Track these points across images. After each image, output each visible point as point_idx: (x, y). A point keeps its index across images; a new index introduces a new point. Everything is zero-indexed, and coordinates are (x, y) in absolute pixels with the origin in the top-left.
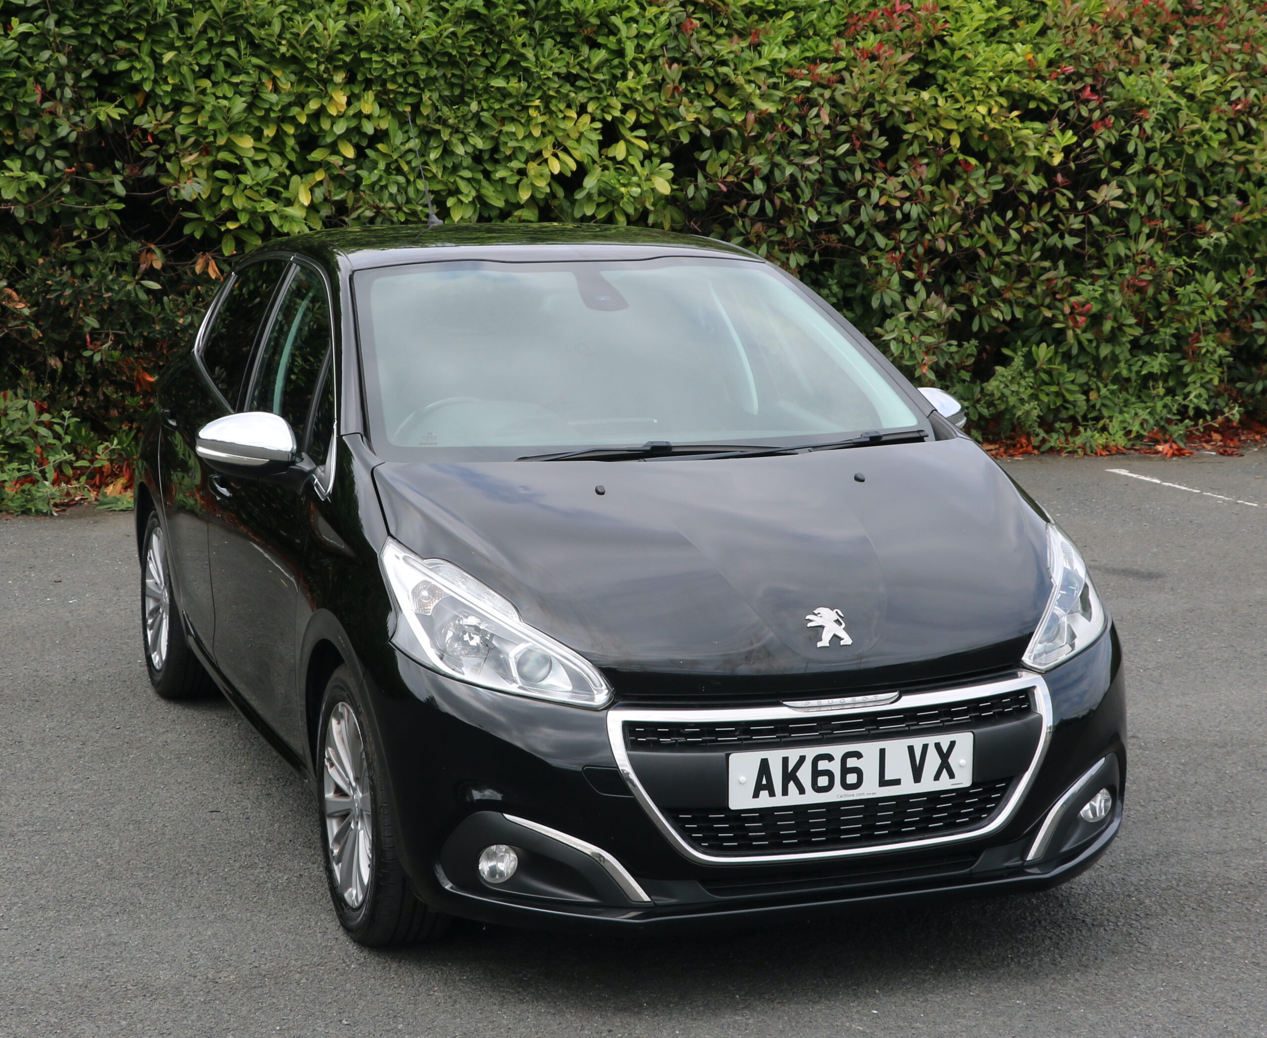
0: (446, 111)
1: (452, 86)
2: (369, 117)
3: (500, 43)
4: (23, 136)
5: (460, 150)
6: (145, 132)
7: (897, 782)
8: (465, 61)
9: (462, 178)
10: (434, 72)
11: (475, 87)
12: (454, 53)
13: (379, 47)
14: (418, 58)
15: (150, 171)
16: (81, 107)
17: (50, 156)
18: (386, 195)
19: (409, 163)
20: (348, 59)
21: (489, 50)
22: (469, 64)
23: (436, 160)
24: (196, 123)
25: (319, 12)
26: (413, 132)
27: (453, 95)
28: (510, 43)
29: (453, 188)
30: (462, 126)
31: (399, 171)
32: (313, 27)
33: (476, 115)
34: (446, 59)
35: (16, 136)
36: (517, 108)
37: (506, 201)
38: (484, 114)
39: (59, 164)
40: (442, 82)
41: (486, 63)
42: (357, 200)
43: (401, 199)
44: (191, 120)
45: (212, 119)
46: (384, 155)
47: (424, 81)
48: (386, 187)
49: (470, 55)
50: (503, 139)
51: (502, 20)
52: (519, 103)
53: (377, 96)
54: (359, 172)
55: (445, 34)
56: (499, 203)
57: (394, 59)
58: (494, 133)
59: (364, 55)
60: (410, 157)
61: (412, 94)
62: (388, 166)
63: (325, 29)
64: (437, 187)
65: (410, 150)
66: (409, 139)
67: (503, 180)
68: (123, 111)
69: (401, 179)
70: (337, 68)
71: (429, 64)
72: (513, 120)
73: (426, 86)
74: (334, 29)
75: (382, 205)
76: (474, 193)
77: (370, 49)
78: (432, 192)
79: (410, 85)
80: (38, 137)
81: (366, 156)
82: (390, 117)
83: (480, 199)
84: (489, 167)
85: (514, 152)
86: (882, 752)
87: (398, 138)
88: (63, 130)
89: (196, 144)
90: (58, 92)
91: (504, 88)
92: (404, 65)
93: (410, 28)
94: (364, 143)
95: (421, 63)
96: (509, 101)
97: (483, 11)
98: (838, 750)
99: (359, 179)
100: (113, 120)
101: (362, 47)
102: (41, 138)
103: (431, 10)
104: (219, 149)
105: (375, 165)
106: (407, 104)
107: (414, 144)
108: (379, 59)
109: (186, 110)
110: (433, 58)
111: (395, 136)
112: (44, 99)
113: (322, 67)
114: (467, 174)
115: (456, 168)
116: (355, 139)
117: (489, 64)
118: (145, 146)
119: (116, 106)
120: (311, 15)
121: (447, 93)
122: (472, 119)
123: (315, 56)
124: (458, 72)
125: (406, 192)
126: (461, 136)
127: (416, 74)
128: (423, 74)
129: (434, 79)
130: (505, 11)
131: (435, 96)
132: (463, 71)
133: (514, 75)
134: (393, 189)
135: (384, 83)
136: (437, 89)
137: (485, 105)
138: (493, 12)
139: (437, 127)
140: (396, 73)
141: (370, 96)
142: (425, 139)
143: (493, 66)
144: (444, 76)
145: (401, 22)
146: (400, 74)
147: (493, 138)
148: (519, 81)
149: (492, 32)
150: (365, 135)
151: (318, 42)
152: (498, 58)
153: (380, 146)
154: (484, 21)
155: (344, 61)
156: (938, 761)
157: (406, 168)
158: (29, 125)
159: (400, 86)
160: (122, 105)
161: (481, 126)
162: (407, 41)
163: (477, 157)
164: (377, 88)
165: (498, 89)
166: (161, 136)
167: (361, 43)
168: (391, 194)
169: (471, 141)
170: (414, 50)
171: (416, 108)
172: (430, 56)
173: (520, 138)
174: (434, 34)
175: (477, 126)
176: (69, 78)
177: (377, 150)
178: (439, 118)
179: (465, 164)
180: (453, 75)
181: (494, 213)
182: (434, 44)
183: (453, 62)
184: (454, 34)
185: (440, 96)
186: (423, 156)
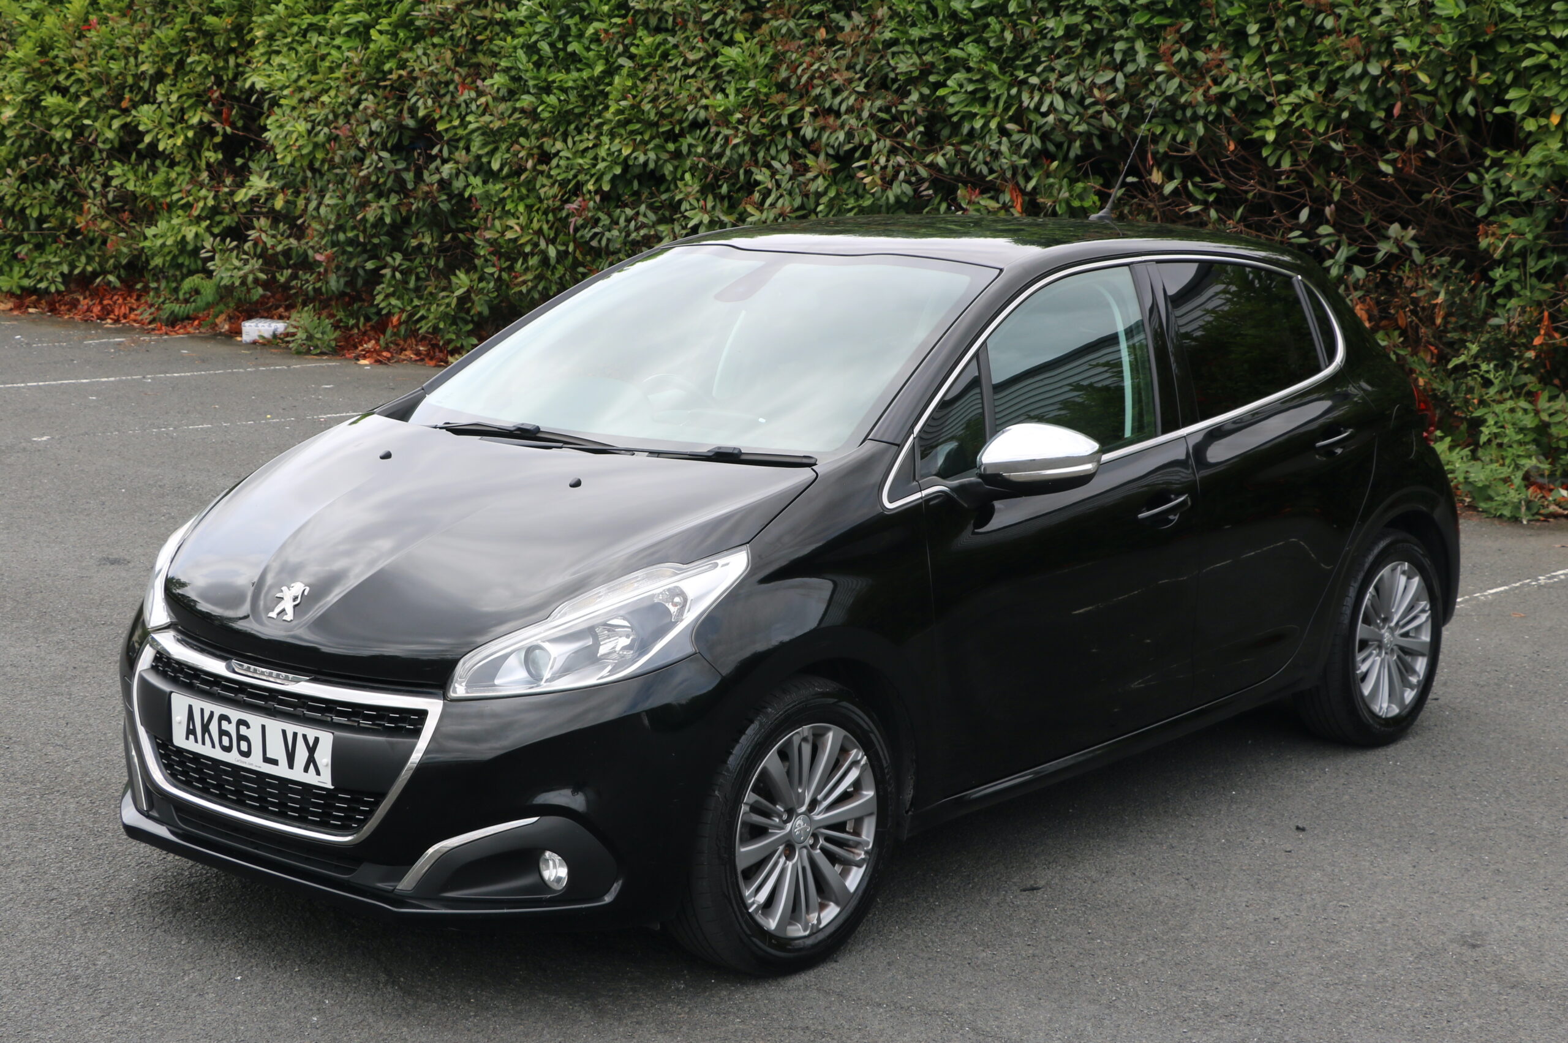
7: (275, 762)
86: (263, 727)
98: (235, 714)
156: (306, 754)
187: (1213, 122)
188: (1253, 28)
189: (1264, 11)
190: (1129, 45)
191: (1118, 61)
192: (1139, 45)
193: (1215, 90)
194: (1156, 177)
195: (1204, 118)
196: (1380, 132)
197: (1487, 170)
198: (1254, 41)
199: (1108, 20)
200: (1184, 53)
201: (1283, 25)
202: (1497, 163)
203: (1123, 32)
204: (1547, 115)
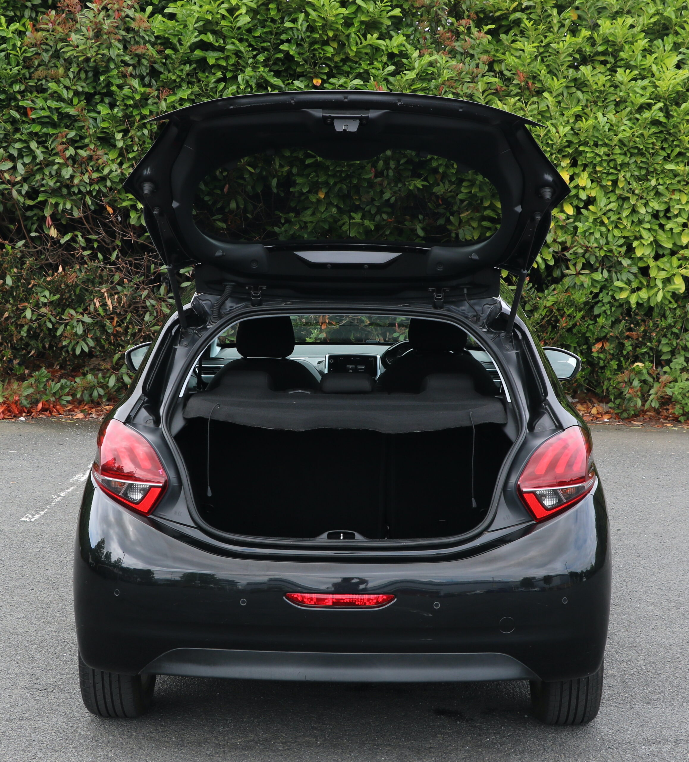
0: (634, 184)
1: (641, 168)
2: (584, 188)
3: (673, 141)
4: (364, 199)
5: (642, 210)
6: (437, 197)
8: (648, 152)
9: (644, 228)
10: (627, 160)
11: (655, 170)
12: (641, 147)
13: (592, 143)
14: (617, 150)
15: (441, 221)
16: (400, 181)
17: (379, 211)
18: (592, 239)
19: (609, 218)
20: (571, 151)
21: (665, 145)
22: (653, 154)
23: (627, 217)
24: (470, 192)
25: (554, 121)
26: (613, 198)
27: (641, 175)
28: (680, 141)
29: (637, 234)
30: (645, 195)
31: (602, 223)
32: (549, 131)
33: (655, 187)
34: (636, 151)
35: (360, 199)
36: (683, 183)
37: (674, 244)
38: (660, 187)
39: (385, 216)
40: (633, 166)
41: (664, 154)
42: (572, 243)
43: (603, 242)
44: (468, 191)
45: (481, 190)
46: (594, 213)
47: (621, 165)
48: (592, 234)
49: (653, 149)
50: (672, 204)
51: (675, 127)
52: (684, 181)
53: (590, 175)
54: (576, 223)
55: (636, 134)
56: (669, 245)
57: (602, 151)
58: (666, 200)
59: (581, 148)
60: (610, 214)
61: (612, 173)
62: (595, 220)
63: (557, 132)
64: (626, 234)
65: (610, 210)
66: (610, 203)
67: (671, 229)
68: (425, 183)
69: (603, 229)
70: (564, 156)
71: (625, 154)
72: (680, 191)
73: (621, 168)
74: (563, 132)
75: (589, 245)
76: (652, 239)
77: (586, 144)
78: (624, 237)
79: (612, 168)
80: (373, 200)
81: (581, 213)
82: (598, 188)
83: (656, 243)
84: (663, 221)
85: (680, 212)
87: (602, 202)
88: (387, 196)
89: (470, 204)
90: (385, 172)
91: (675, 170)
92: (608, 155)
93: (615, 131)
94: (581, 205)
95: (620, 154)
96: (678, 179)
97: (663, 120)
99: (576, 228)
100: (418, 189)
101: (581, 144)
102: (375, 200)
103: (630, 120)
104: (486, 208)
105: (587, 218)
106: (608, 180)
107: (613, 206)
108: (591, 151)
109: (465, 184)
110: (628, 150)
111: (601, 201)
112: (376, 176)
113: (554, 156)
114: (648, 226)
115: (640, 222)
116: (575, 202)
117: (666, 155)
118: (438, 206)
119: (422, 181)
120: (548, 123)
121: (636, 173)
122: (653, 189)
123: (548, 149)
124: (644, 160)
125: (607, 238)
126: (644, 201)
127: (614, 160)
128: (619, 161)
129: (628, 164)
130: (679, 120)
131: (628, 175)
132: (648, 159)
133: (682, 162)
134: (597, 235)
135: (595, 166)
136: (630, 170)
137: (661, 181)
138: (671, 120)
139: (628, 195)
140: (602, 160)
141: (585, 175)
142: (621, 202)
143: (669, 156)
144: (636, 161)
145: (606, 128)
146: (605, 160)
147: (666, 202)
148: (685, 166)
149: (670, 134)
150: (580, 200)
151: (552, 141)
152: (672, 151)
153: (590, 207)
154: (663, 126)
155: (569, 153)
157: (606, 221)
158: (368, 192)
159: (605, 169)
160: (425, 180)
161: (658, 194)
162: (611, 140)
163: (655, 215)
164: (589, 169)
165: (672, 170)
166: (450, 200)
167: (580, 141)
168: (596, 239)
169: (651, 204)
170: (615, 145)
171: (615, 183)
172: (625, 149)
173: (684, 203)
174: (628, 135)
175: (655, 195)
176: (392, 165)
177: (588, 209)
178: (630, 189)
179: (646, 220)
180: (642, 162)
181: (667, 252)
182: (629, 141)
183: (641, 153)
184: (642, 135)
185: (631, 175)
186: (619, 213)
187: (95, 197)
188: (119, 136)
189: (123, 124)
190: (25, 145)
191: (16, 155)
192: (33, 145)
193: (95, 175)
194: (53, 233)
195: (90, 193)
196: (210, 203)
197: (283, 224)
198: (120, 144)
199: (5, 128)
200: (71, 151)
201: (139, 134)
202: (288, 221)
203: (18, 136)
204: (317, 193)
